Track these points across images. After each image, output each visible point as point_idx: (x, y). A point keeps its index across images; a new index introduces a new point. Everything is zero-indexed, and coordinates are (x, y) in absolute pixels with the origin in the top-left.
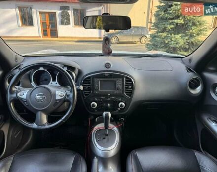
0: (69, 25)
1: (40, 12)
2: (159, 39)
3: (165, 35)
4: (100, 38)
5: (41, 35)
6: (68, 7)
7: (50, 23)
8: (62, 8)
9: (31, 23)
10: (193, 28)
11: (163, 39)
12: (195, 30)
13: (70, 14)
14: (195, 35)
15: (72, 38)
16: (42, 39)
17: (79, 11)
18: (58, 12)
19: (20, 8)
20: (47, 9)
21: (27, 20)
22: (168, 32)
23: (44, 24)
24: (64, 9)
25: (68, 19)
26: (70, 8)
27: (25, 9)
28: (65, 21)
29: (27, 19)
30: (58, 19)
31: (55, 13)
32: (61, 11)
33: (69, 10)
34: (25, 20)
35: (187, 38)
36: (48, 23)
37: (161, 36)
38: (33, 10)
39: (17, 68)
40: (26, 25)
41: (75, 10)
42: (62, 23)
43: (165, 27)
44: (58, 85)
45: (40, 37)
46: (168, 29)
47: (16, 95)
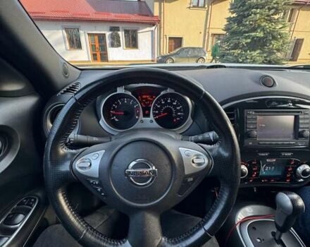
0: (119, 48)
1: (88, 34)
2: (231, 57)
3: (239, 52)
4: (153, 61)
5: (91, 59)
6: (118, 27)
7: (100, 46)
8: (112, 29)
9: (79, 46)
10: (273, 42)
11: (236, 56)
12: (275, 44)
13: (121, 35)
14: (275, 51)
15: (123, 61)
16: (92, 63)
17: (130, 32)
18: (108, 34)
19: (66, 29)
20: (95, 30)
21: (75, 43)
22: (241, 48)
23: (93, 47)
24: (114, 29)
25: (119, 41)
26: (121, 29)
27: (72, 30)
28: (116, 43)
29: (75, 41)
30: (108, 41)
31: (105, 34)
32: (110, 33)
33: (119, 30)
34: (73, 42)
35: (265, 55)
36: (97, 46)
37: (234, 53)
38: (81, 32)
39: (68, 91)
40: (75, 48)
41: (126, 32)
42: (112, 45)
43: (239, 43)
44: (155, 125)
45: (89, 61)
46: (243, 45)
47: (71, 166)
